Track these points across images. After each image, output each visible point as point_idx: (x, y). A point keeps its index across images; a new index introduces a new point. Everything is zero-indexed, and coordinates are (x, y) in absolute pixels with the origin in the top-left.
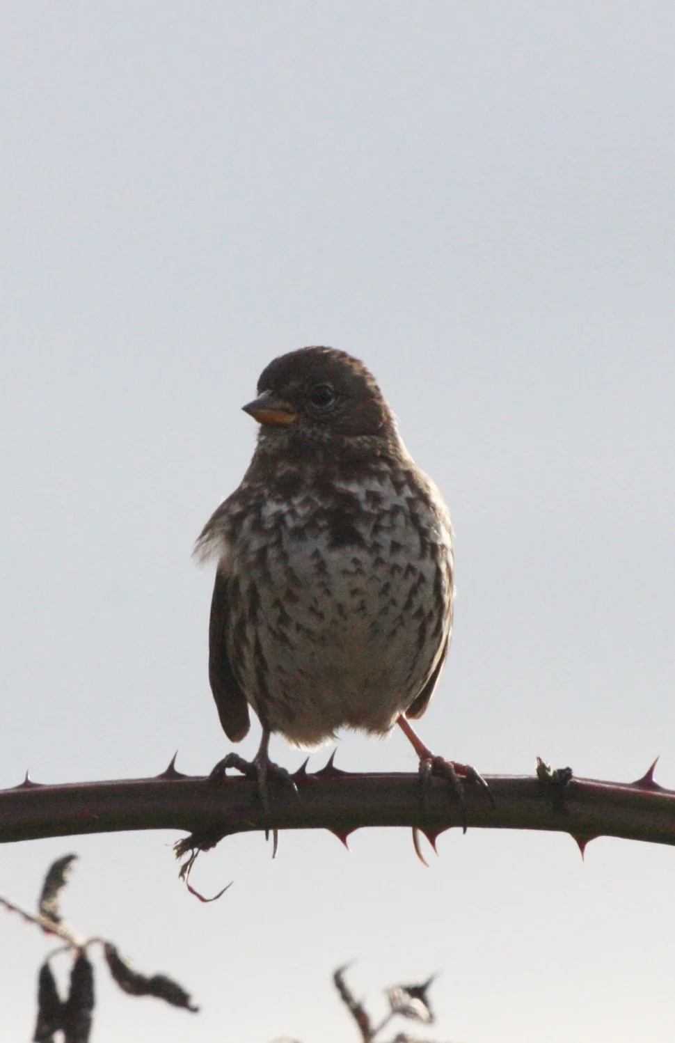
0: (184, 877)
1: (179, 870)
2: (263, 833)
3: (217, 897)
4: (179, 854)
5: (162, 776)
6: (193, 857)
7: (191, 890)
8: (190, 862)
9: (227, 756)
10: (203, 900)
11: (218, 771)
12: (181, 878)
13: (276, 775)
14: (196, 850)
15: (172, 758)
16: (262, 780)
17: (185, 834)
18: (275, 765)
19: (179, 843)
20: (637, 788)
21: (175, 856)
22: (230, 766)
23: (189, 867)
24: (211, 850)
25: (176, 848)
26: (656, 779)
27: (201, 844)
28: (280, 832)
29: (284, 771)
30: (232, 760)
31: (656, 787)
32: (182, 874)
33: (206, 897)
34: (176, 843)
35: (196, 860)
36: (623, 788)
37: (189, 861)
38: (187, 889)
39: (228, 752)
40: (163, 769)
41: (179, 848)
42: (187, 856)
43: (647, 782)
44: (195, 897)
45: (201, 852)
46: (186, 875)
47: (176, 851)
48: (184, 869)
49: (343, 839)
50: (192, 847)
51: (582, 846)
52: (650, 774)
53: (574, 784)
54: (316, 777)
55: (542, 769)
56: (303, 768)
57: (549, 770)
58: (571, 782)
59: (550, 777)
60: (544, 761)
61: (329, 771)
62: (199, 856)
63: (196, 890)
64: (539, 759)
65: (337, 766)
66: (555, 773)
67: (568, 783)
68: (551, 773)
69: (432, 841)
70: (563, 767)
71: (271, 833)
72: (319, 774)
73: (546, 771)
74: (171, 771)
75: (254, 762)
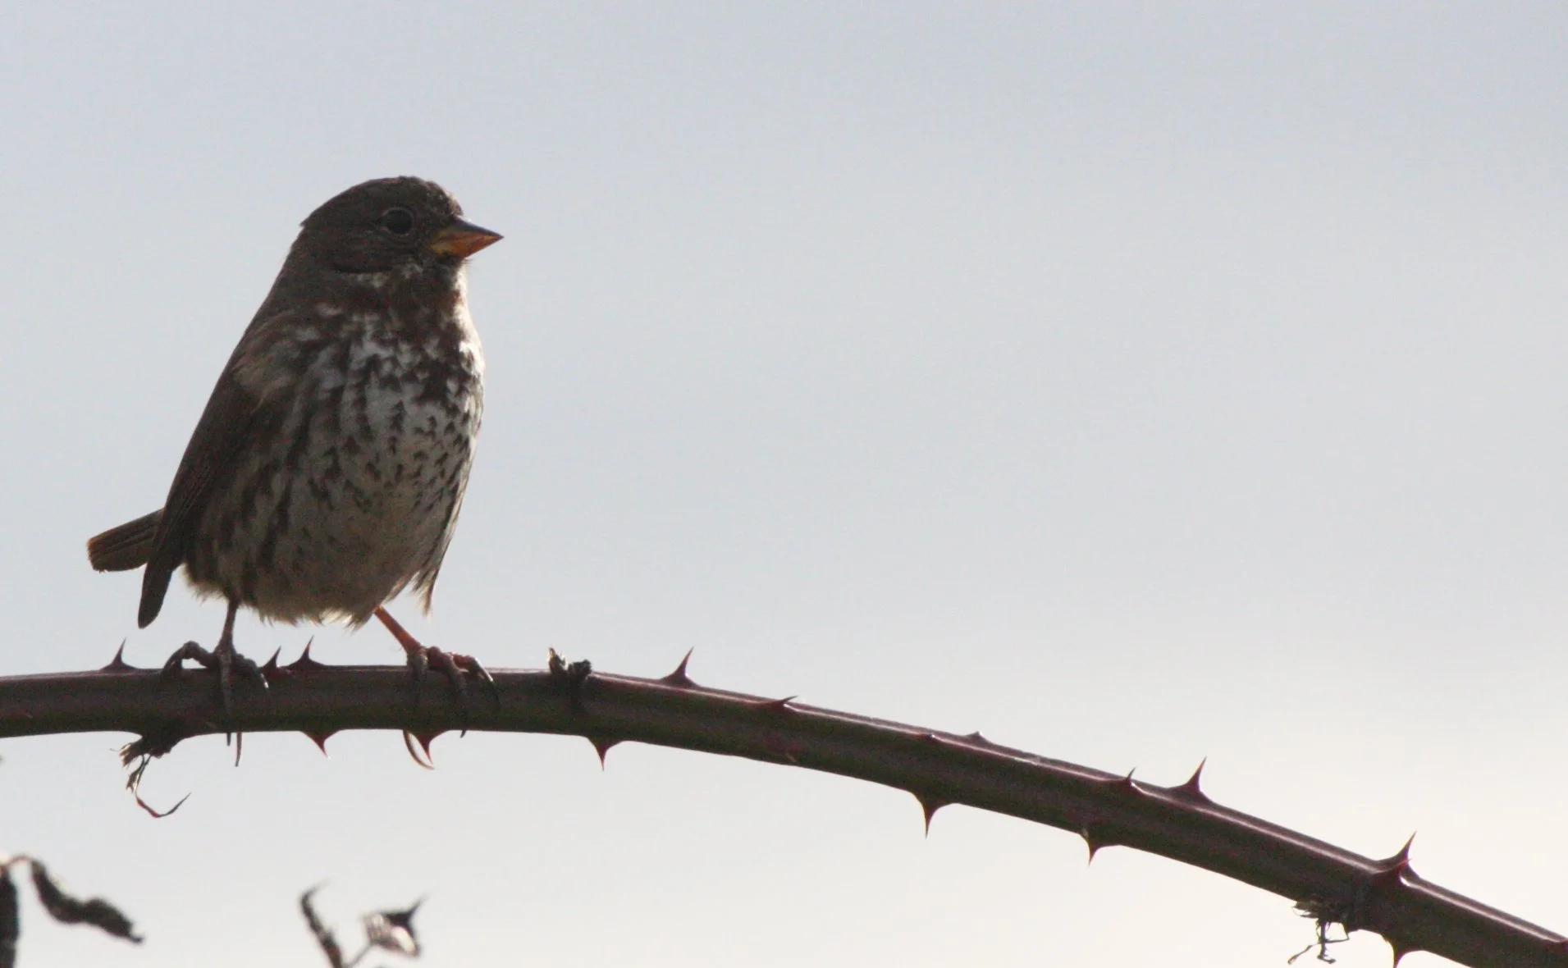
0: (132, 789)
1: (127, 779)
2: (224, 736)
3: (172, 812)
4: (127, 761)
5: (107, 669)
6: (144, 764)
7: (141, 803)
8: (140, 771)
9: (185, 645)
10: (155, 815)
11: (173, 662)
12: (129, 789)
13: (242, 667)
14: (147, 756)
15: (119, 647)
16: (225, 672)
17: (135, 738)
18: (241, 657)
19: (127, 748)
20: (668, 685)
21: (122, 763)
22: (187, 656)
23: (138, 776)
24: (165, 756)
25: (123, 753)
26: (687, 675)
27: (152, 749)
28: (245, 735)
29: (251, 663)
30: (191, 650)
31: (689, 684)
32: (130, 784)
33: (158, 811)
34: (124, 747)
35: (147, 768)
36: (650, 685)
37: (140, 768)
38: (136, 803)
40: (108, 660)
41: (127, 754)
42: (137, 762)
43: (679, 677)
44: (146, 812)
45: (153, 759)
46: (135, 785)
47: (123, 757)
48: (133, 778)
49: (321, 745)
50: (142, 754)
51: (602, 753)
52: (682, 668)
53: (594, 678)
54: (289, 671)
55: (556, 662)
56: (274, 660)
57: (563, 663)
58: (589, 678)
59: (565, 673)
60: (558, 652)
61: (305, 663)
62: (150, 762)
63: (147, 803)
64: (552, 650)
65: (314, 656)
66: (570, 667)
67: (587, 678)
68: (566, 667)
69: (426, 747)
70: (580, 660)
71: (234, 736)
72: (293, 667)
73: (561, 664)
74: (118, 663)
75: (216, 651)
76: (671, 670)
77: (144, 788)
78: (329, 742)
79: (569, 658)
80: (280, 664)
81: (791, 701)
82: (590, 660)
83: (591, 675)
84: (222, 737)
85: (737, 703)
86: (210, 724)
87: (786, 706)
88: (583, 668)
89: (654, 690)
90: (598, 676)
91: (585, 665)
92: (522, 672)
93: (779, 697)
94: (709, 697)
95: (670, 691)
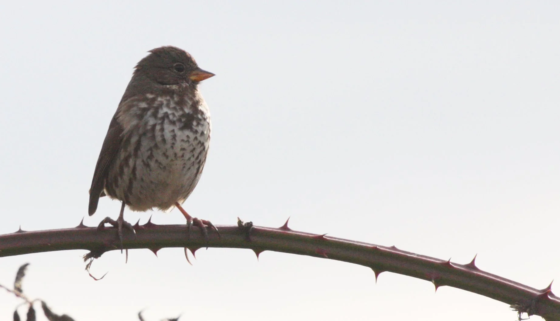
0: (87, 270)
1: (85, 267)
3: (102, 278)
4: (85, 260)
5: (78, 227)
6: (91, 261)
7: (90, 275)
9: (105, 218)
10: (96, 279)
11: (101, 225)
12: (86, 270)
13: (126, 226)
14: (92, 258)
15: (82, 219)
16: (120, 228)
17: (88, 252)
18: (126, 222)
19: (85, 255)
20: (282, 230)
21: (84, 261)
22: (106, 222)
23: (89, 266)
24: (99, 258)
25: (84, 257)
26: (289, 226)
27: (94, 256)
28: (129, 250)
29: (129, 224)
30: (108, 220)
31: (289, 230)
32: (86, 269)
33: (97, 278)
35: (93, 262)
36: (274, 230)
37: (90, 263)
39: (106, 217)
40: (78, 224)
41: (85, 258)
42: (89, 261)
43: (285, 227)
44: (92, 278)
45: (95, 259)
46: (88, 269)
47: (84, 259)
48: (88, 266)
49: (155, 253)
50: (91, 257)
51: (258, 255)
52: (286, 224)
53: (254, 229)
54: (143, 227)
55: (240, 222)
56: (138, 223)
57: (243, 223)
59: (243, 226)
60: (241, 219)
61: (149, 224)
62: (93, 261)
64: (239, 218)
65: (152, 221)
66: (245, 224)
67: (251, 228)
69: (193, 253)
70: (249, 221)
72: (145, 225)
74: (81, 225)
75: (117, 220)
76: (282, 225)
78: (159, 252)
79: (245, 221)
80: (140, 225)
81: (326, 235)
82: (252, 222)
83: (253, 227)
84: (119, 251)
85: (306, 236)
86: (115, 247)
87: (324, 237)
88: (250, 224)
89: (276, 232)
90: (255, 227)
92: (228, 226)
93: (322, 234)
94: (296, 235)
95: (283, 232)
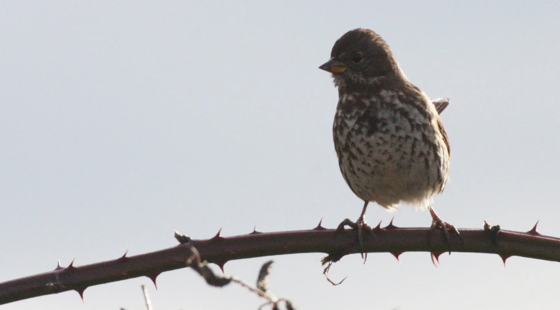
0: (325, 274)
1: (323, 271)
3: (340, 283)
4: (323, 264)
5: (316, 229)
6: (330, 265)
7: (328, 280)
8: (328, 268)
9: (345, 220)
10: (334, 284)
11: (341, 226)
12: (324, 275)
13: (366, 228)
14: (331, 262)
15: (320, 221)
16: (360, 231)
17: (326, 255)
19: (323, 259)
20: (530, 235)
21: (321, 265)
22: (346, 224)
23: (327, 270)
24: (338, 262)
25: (322, 261)
26: (537, 231)
27: (333, 260)
28: (368, 254)
30: (347, 222)
31: (538, 234)
32: (324, 273)
33: (335, 283)
34: (322, 259)
35: (331, 267)
36: (523, 234)
37: (328, 267)
38: (327, 280)
39: (345, 218)
40: (316, 226)
41: (323, 261)
42: (327, 264)
43: (533, 232)
44: (330, 283)
45: (333, 263)
46: (326, 273)
47: (322, 262)
48: (325, 270)
49: (397, 257)
50: (329, 261)
51: (504, 260)
52: (535, 228)
53: (501, 233)
54: (385, 230)
55: (486, 226)
56: (379, 226)
57: (489, 226)
58: (499, 232)
59: (490, 230)
60: (487, 222)
61: (391, 227)
62: (332, 264)
63: (331, 280)
64: (485, 222)
65: (394, 224)
66: (492, 228)
67: (498, 232)
68: (490, 228)
69: (437, 258)
70: (496, 225)
71: (364, 254)
72: (387, 228)
73: (488, 227)
74: (319, 227)
75: (357, 223)
76: (530, 229)
77: (329, 274)
78: (400, 256)
79: (491, 225)
80: (381, 227)
82: (499, 225)
83: (500, 231)
84: (359, 255)
86: (355, 250)
88: (497, 228)
89: (526, 237)
90: (503, 231)
91: (498, 227)
92: (474, 230)
94: (545, 239)
95: (531, 237)
